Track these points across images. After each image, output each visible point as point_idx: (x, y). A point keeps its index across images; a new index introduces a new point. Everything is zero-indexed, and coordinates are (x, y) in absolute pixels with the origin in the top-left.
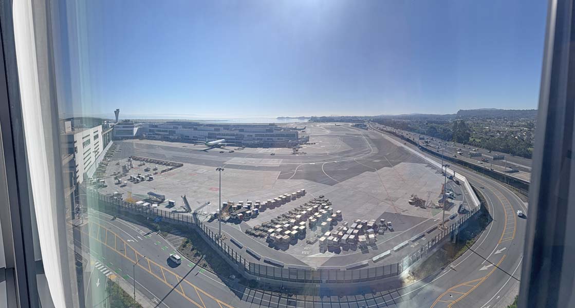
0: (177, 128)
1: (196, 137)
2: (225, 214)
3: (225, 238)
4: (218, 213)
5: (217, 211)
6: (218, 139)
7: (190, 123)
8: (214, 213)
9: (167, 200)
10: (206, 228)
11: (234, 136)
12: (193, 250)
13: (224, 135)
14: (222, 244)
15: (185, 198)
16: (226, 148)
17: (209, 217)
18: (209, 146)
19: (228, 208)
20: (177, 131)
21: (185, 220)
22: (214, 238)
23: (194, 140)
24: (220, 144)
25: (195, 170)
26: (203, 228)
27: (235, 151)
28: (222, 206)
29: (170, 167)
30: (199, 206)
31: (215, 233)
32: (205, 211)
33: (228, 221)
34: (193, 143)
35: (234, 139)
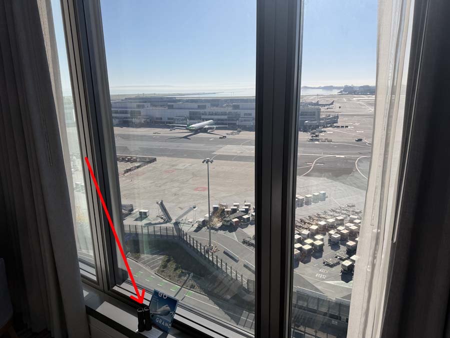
0: (143, 107)
1: (172, 119)
2: (216, 220)
3: (217, 250)
4: (208, 219)
5: (205, 217)
6: (204, 120)
7: (161, 98)
8: (202, 220)
9: (137, 210)
10: (191, 239)
11: (226, 115)
12: (176, 269)
13: (212, 115)
14: (213, 258)
15: (162, 205)
16: (216, 132)
17: (196, 225)
18: (191, 130)
19: (219, 212)
20: (143, 112)
21: (164, 233)
22: (203, 251)
23: (170, 123)
24: (207, 127)
25: (173, 166)
26: (188, 239)
27: (228, 137)
28: (212, 210)
29: (137, 164)
30: (181, 212)
31: (203, 245)
32: (190, 218)
33: (221, 228)
34: (169, 127)
35: (226, 120)
